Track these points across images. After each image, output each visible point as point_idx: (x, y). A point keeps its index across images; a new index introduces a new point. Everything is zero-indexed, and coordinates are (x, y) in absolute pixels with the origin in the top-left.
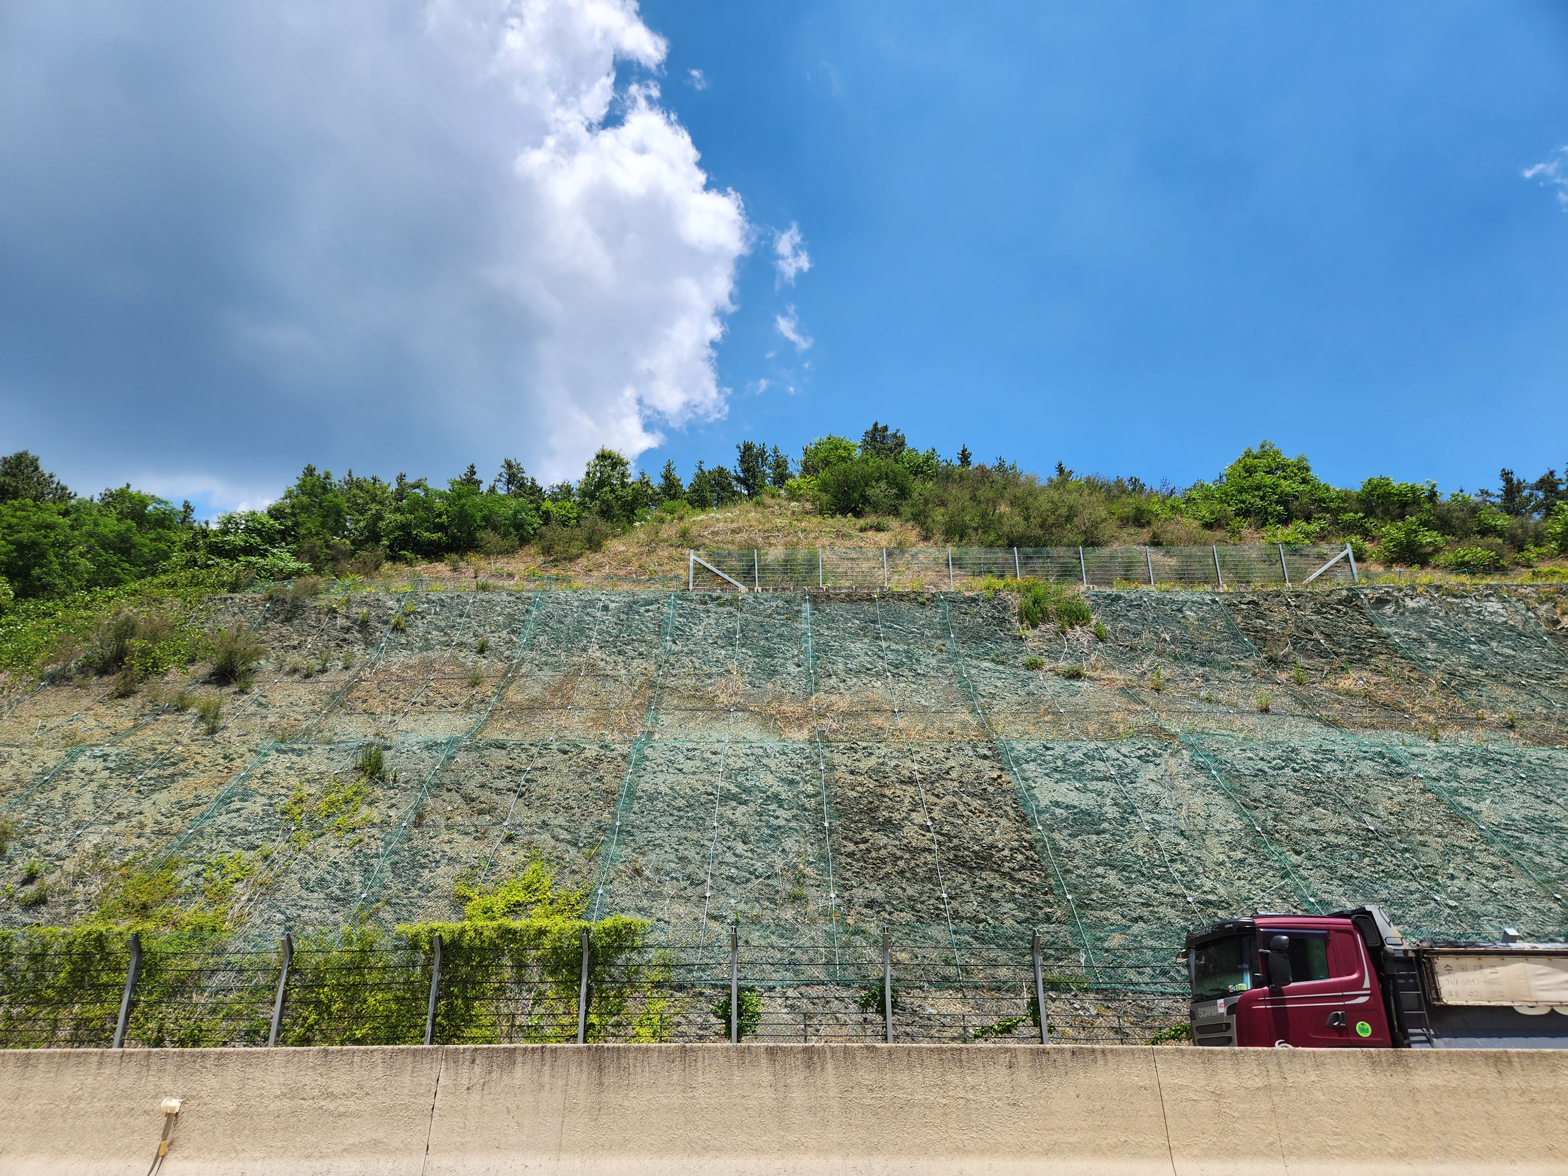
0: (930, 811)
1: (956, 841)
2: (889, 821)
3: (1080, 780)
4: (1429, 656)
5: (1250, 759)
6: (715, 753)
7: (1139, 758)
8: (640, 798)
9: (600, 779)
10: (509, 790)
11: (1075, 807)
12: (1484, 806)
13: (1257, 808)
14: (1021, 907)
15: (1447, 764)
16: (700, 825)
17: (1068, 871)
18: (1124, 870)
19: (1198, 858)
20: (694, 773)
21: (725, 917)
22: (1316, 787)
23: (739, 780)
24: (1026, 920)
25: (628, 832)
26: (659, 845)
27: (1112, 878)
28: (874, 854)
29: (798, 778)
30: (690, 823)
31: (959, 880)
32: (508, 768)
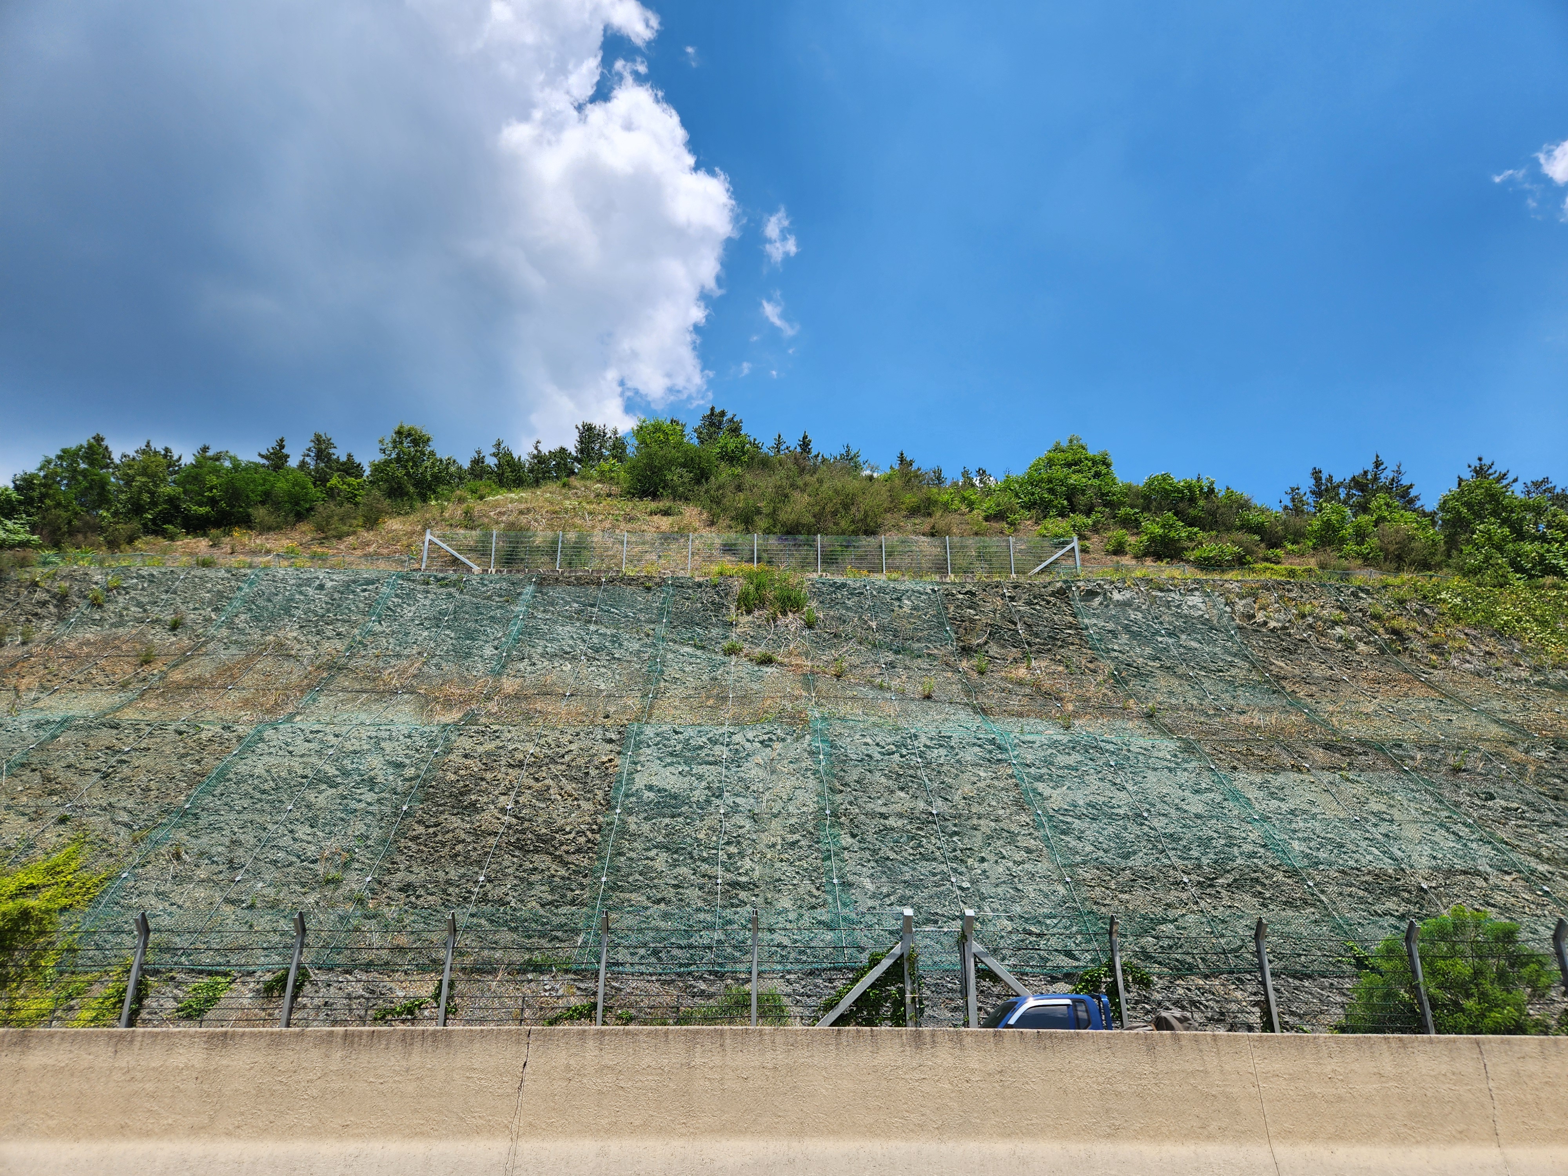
0: (519, 794)
1: (526, 824)
2: (473, 804)
3: (689, 765)
4: (1116, 647)
5: (866, 744)
6: (337, 736)
7: (762, 742)
8: (229, 780)
9: (198, 762)
10: (96, 771)
11: (666, 791)
12: (1055, 793)
13: (842, 791)
14: (552, 891)
15: (1050, 751)
16: (276, 806)
17: (621, 854)
18: (676, 852)
19: (754, 840)
20: (302, 756)
21: (243, 902)
22: (911, 772)
23: (344, 762)
24: (551, 903)
25: (195, 814)
26: (221, 828)
27: (661, 861)
28: (439, 838)
29: (407, 761)
30: (267, 807)
31: (506, 863)
32: (107, 748)
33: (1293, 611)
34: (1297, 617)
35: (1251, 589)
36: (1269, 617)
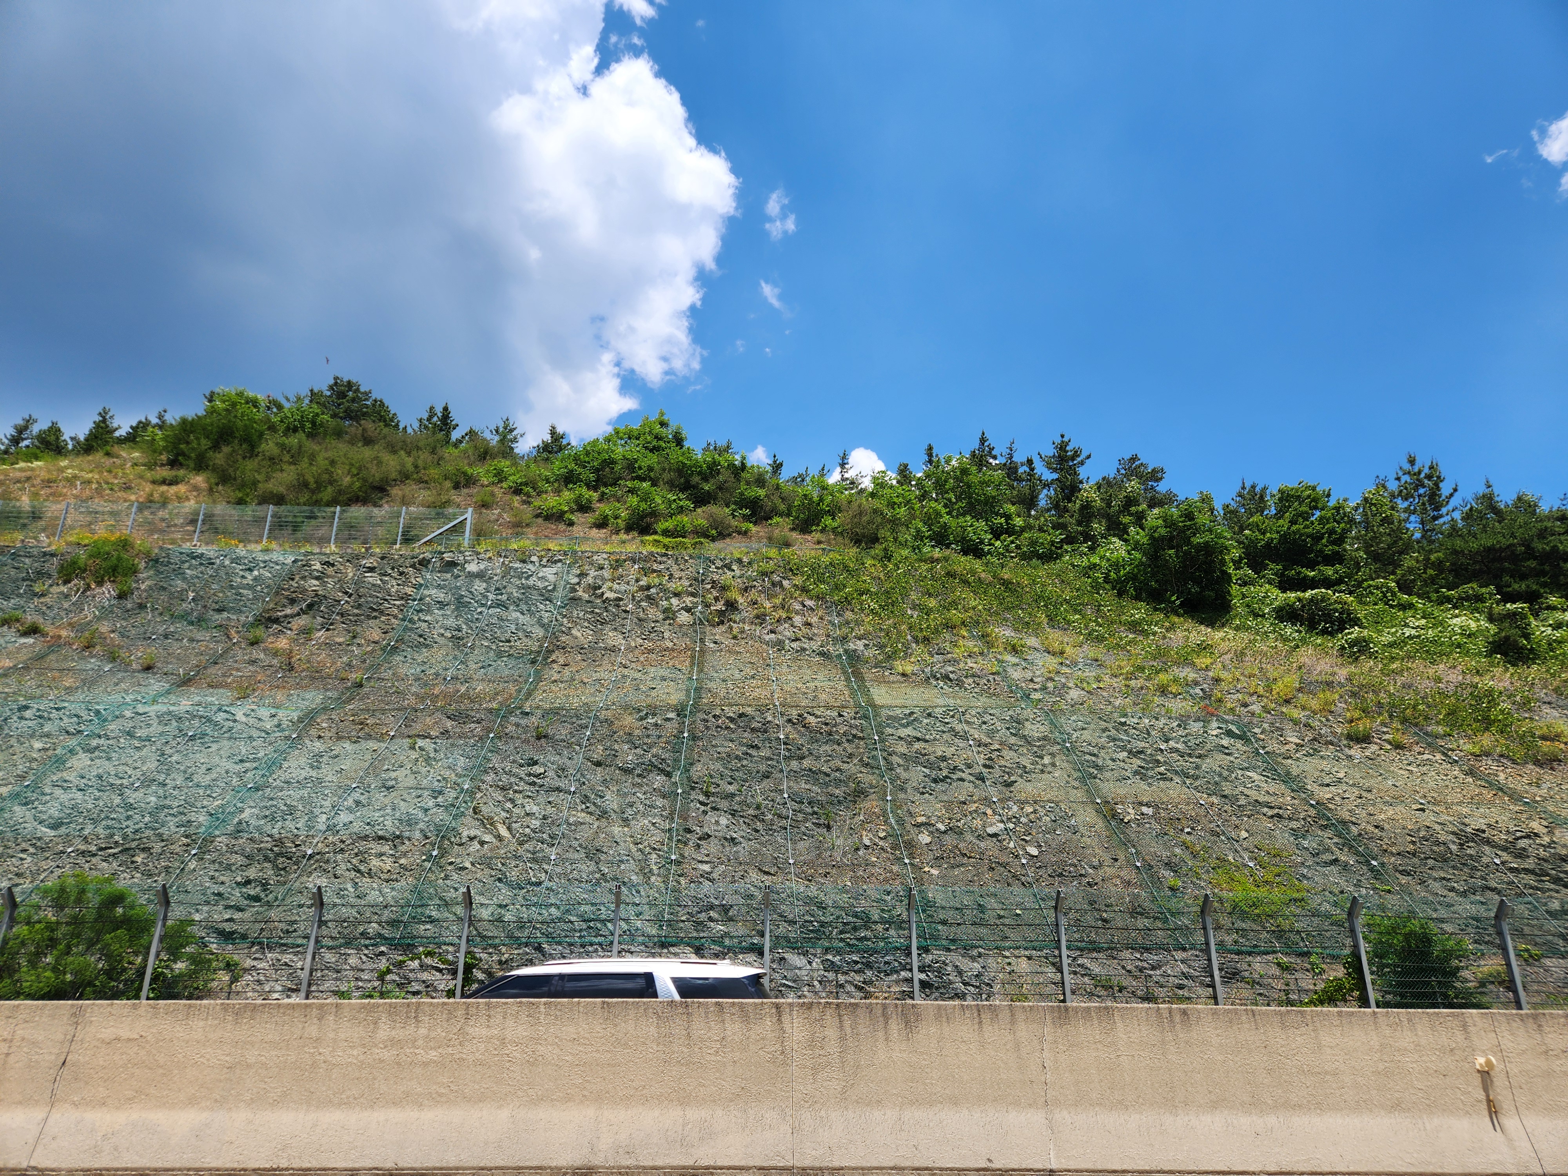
33: (641, 583)
34: (641, 589)
35: (617, 561)
36: (610, 589)
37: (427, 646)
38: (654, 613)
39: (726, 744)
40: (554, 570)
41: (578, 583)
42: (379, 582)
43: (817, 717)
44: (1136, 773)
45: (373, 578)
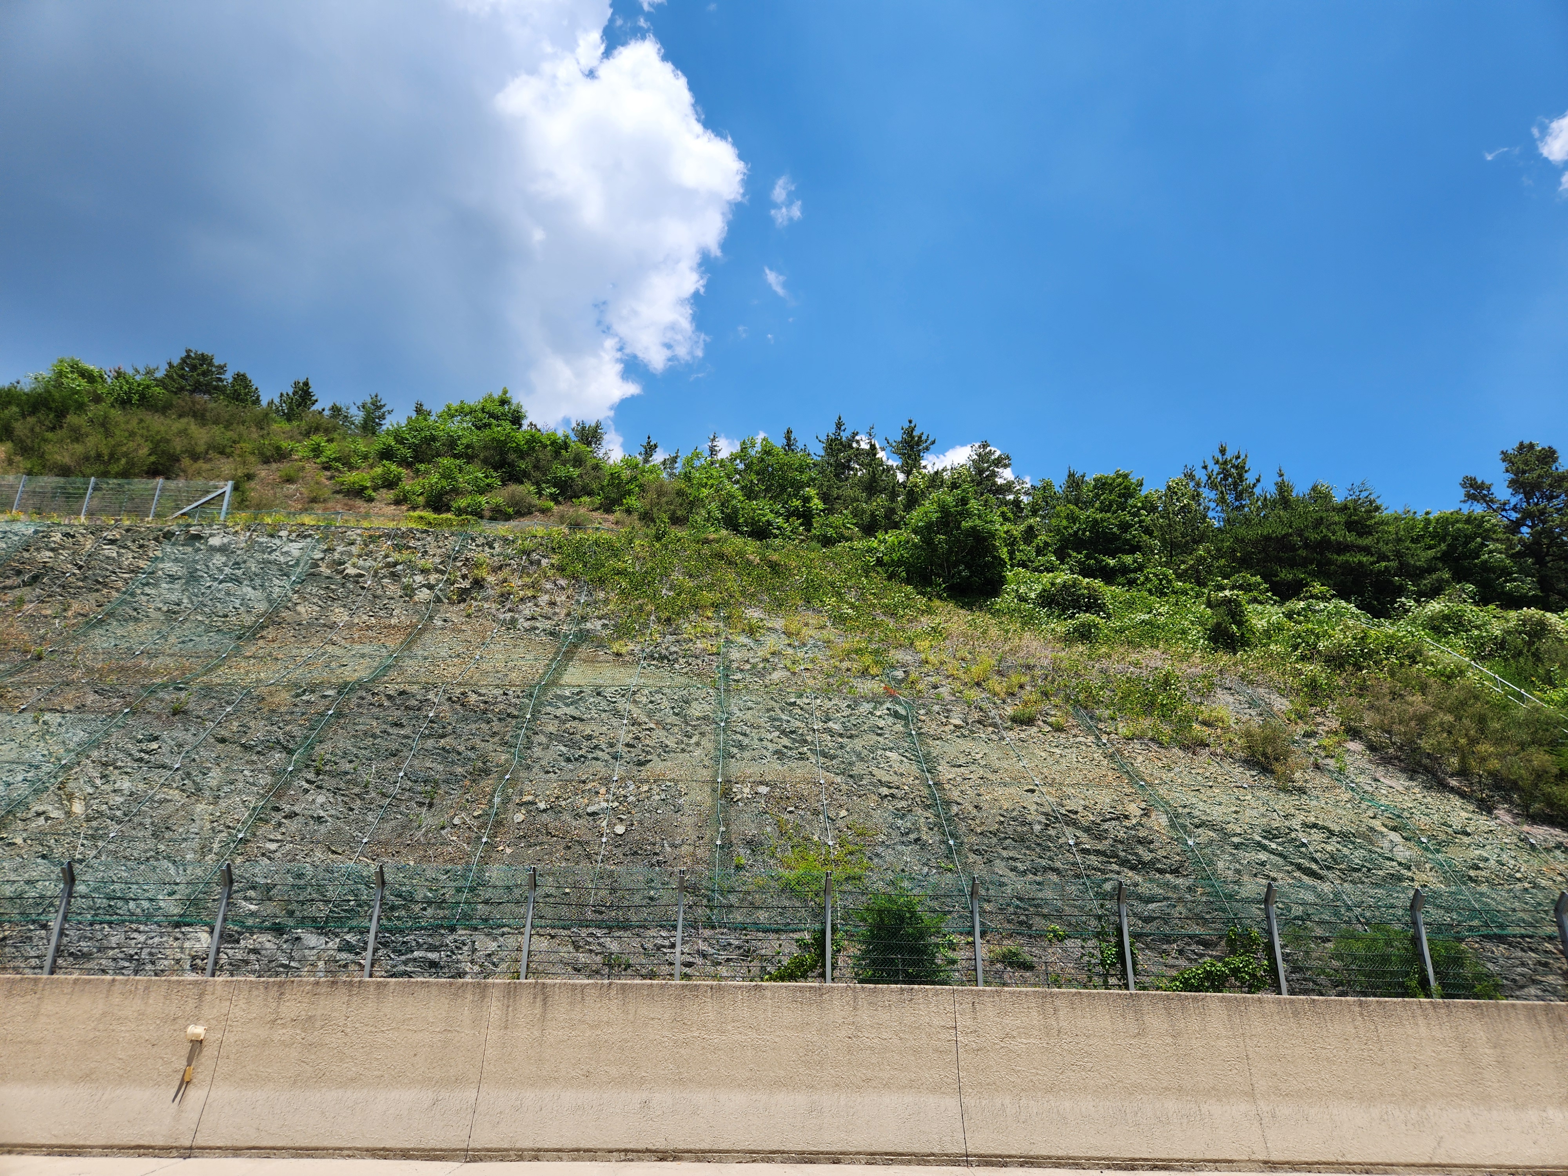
33: (389, 560)
34: (388, 565)
35: (370, 537)
36: (354, 565)
37: (136, 620)
38: (393, 589)
39: (368, 721)
40: (300, 545)
41: (322, 559)
42: (115, 555)
43: (480, 695)
44: (776, 752)
45: (111, 551)
